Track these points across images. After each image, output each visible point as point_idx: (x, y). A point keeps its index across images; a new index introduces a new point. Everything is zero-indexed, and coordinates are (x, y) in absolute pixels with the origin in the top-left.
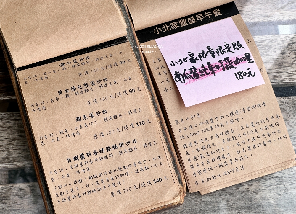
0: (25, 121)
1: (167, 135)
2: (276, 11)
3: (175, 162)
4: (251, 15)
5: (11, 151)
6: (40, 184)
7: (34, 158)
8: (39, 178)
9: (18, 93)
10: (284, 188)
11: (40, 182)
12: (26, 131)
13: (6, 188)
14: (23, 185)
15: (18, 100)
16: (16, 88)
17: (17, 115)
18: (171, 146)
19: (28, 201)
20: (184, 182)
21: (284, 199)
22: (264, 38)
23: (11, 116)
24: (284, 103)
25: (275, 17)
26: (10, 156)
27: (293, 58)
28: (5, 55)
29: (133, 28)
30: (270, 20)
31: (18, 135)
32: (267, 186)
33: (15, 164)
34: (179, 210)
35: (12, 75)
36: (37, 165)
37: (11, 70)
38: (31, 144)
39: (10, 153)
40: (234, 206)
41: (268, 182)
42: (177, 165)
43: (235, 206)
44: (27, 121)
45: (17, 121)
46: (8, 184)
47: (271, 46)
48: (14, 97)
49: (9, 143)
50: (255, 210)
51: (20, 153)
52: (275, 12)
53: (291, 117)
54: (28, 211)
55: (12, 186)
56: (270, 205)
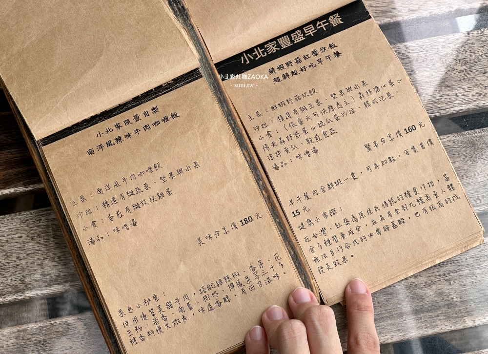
0: (61, 221)
1: (281, 217)
3: (297, 256)
4: (390, 11)
5: (46, 268)
6: (97, 315)
7: (82, 276)
8: (94, 305)
9: (46, 179)
10: (469, 276)
11: (95, 312)
12: (65, 236)
13: (46, 327)
14: (71, 319)
15: (48, 191)
16: (42, 172)
17: (49, 212)
18: (288, 233)
19: (81, 342)
20: (315, 286)
21: (472, 291)
22: (413, 45)
23: (40, 215)
24: (456, 142)
25: (427, 11)
26: (46, 277)
27: (462, 71)
28: (20, 123)
29: (209, 56)
30: (420, 15)
31: (55, 244)
32: (444, 275)
33: (55, 288)
35: (34, 152)
36: (89, 287)
37: (31, 146)
38: (75, 256)
39: (46, 273)
41: (445, 269)
42: (301, 260)
43: (398, 312)
44: (65, 221)
45: (51, 222)
46: (48, 320)
47: (426, 56)
48: (41, 186)
49: (42, 256)
50: (429, 314)
51: (61, 270)
53: (469, 163)
55: (54, 322)
56: (451, 304)
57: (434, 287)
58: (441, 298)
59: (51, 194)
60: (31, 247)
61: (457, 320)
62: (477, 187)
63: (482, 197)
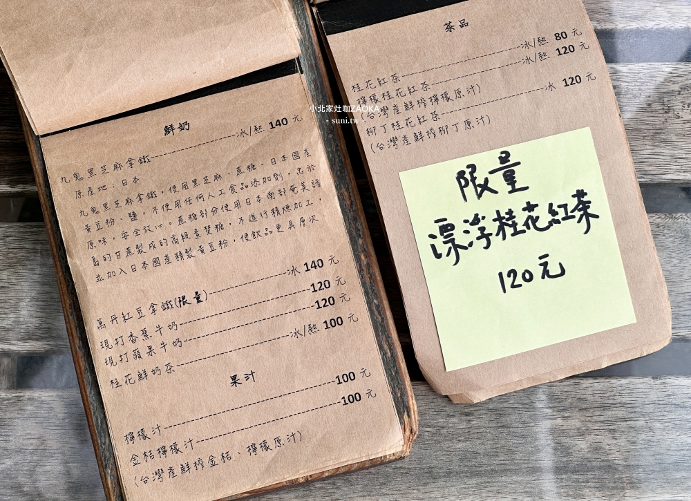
1: (381, 297)
2: (658, 5)
3: (395, 361)
4: (599, 13)
5: (22, 313)
10: (645, 430)
13: (9, 399)
14: (47, 394)
17: (41, 229)
18: (387, 323)
19: (57, 432)
20: (414, 408)
21: (644, 454)
23: (26, 232)
24: (661, 228)
25: (653, 21)
26: (20, 326)
30: (643, 26)
31: (41, 278)
32: (607, 423)
33: (31, 344)
34: (401, 468)
38: (68, 305)
39: (21, 320)
40: (526, 466)
41: (610, 413)
42: (400, 367)
43: (529, 465)
45: (40, 246)
46: (13, 391)
47: (640, 89)
48: (33, 189)
50: (575, 476)
51: (43, 319)
52: (655, 7)
54: (56, 455)
55: (21, 394)
56: (610, 467)
57: (590, 438)
58: (596, 456)
59: (46, 206)
60: (5, 277)
61: (615, 491)
62: (680, 299)
63: (685, 315)
